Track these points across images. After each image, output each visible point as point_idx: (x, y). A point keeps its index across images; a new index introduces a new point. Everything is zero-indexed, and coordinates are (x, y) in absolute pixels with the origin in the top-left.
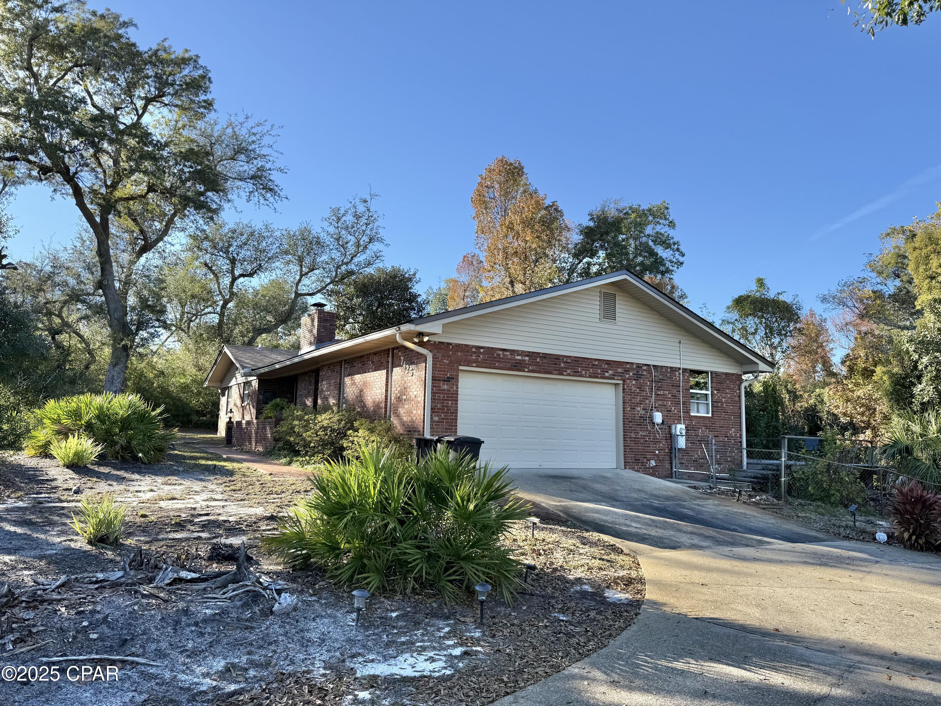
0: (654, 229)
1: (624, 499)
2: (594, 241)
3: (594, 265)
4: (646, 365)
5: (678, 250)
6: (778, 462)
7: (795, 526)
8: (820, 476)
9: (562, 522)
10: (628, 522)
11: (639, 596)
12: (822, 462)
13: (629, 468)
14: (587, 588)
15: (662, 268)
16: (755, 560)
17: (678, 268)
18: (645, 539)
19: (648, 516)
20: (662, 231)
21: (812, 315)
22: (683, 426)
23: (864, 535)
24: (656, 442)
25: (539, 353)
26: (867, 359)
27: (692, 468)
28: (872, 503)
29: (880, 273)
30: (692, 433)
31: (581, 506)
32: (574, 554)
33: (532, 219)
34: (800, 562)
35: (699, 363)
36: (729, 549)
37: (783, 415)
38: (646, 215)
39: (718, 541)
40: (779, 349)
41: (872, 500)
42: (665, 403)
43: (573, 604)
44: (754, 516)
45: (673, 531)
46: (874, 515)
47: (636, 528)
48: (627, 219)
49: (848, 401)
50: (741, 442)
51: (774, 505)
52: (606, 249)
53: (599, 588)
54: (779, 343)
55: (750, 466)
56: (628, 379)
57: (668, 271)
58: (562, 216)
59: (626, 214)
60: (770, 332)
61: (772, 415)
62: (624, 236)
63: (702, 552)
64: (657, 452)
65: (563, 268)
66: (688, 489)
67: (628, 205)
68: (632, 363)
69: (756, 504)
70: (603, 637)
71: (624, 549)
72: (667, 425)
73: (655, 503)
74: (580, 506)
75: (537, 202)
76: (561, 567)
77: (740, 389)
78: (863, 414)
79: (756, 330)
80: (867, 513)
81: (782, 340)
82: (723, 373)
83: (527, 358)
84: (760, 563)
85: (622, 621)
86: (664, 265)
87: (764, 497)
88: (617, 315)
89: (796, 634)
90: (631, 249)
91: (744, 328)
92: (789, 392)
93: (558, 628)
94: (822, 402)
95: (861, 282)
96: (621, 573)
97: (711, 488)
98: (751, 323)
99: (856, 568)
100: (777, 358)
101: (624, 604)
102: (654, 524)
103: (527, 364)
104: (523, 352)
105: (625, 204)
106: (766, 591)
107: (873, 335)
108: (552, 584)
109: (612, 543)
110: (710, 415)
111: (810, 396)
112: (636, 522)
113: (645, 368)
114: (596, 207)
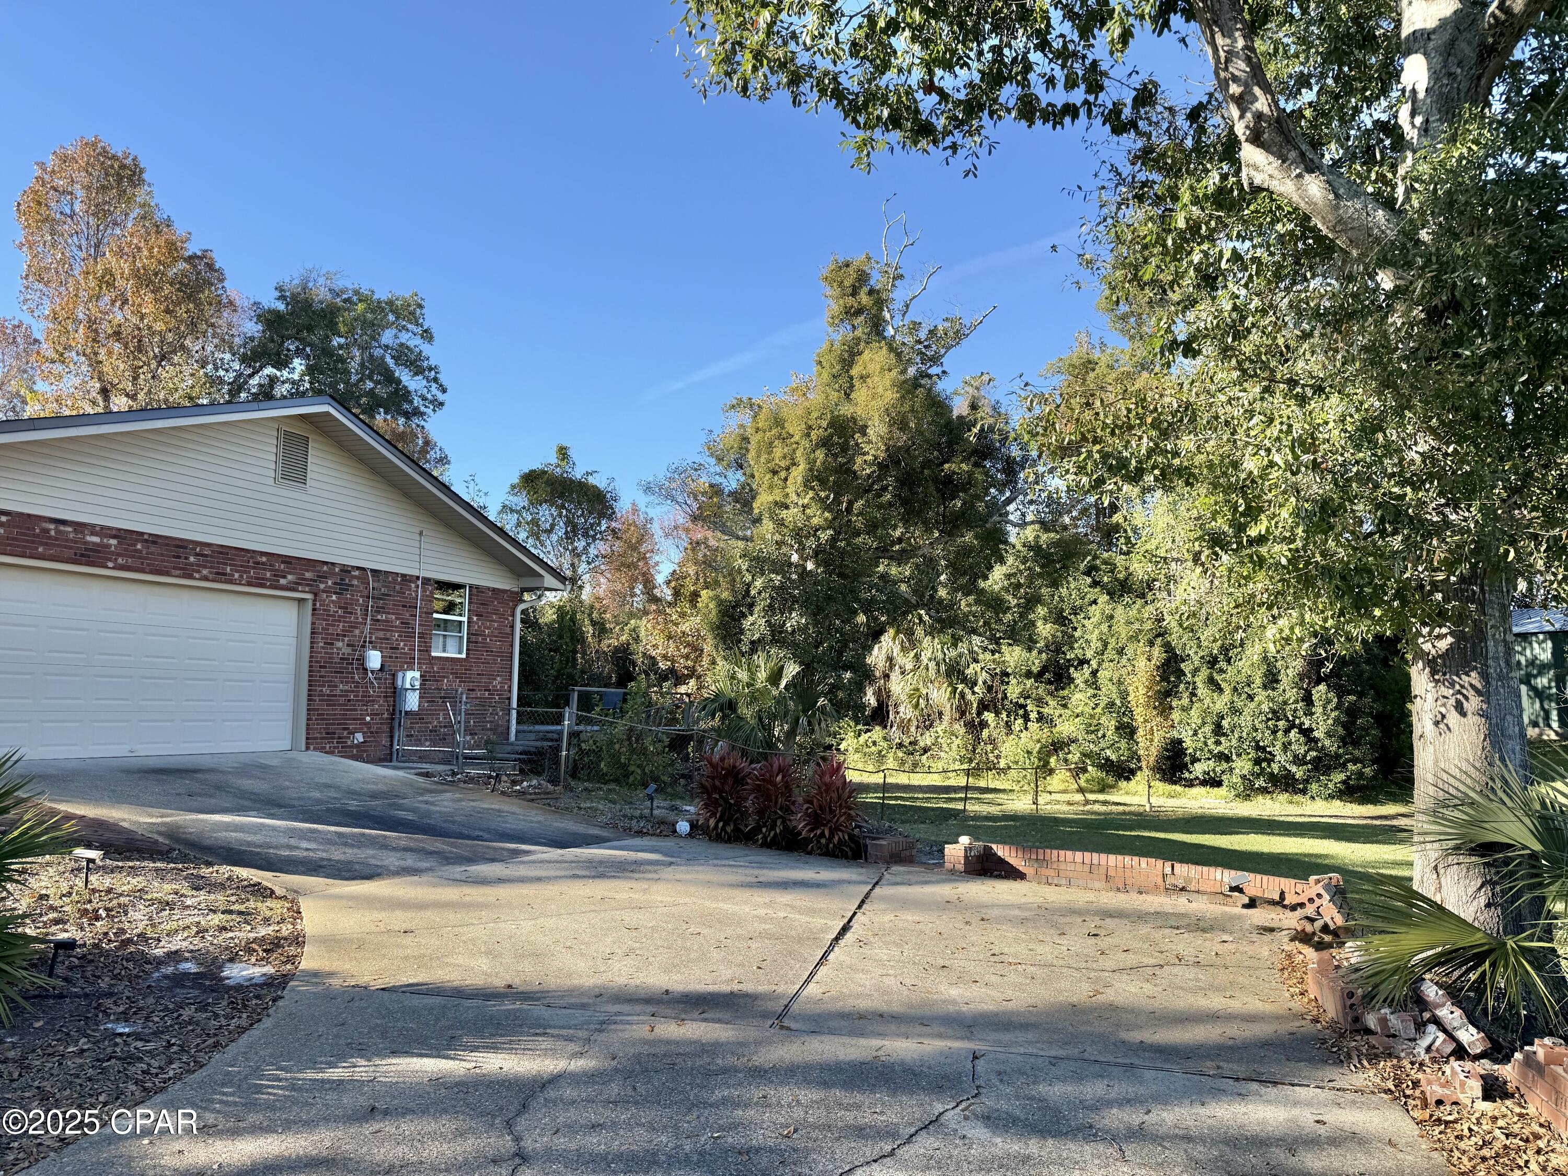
0: (396, 337)
1: (296, 803)
2: (284, 338)
3: (283, 382)
4: (358, 568)
5: (436, 380)
6: (559, 727)
7: (571, 823)
8: (617, 746)
9: (161, 853)
10: (293, 842)
11: (289, 967)
12: (621, 726)
13: (315, 749)
14: (190, 967)
15: (406, 406)
16: (501, 881)
17: (434, 410)
18: (321, 867)
19: (333, 828)
20: (411, 344)
21: (635, 510)
22: (417, 674)
23: (662, 827)
24: (367, 700)
25: (142, 534)
26: (697, 579)
27: (427, 743)
28: (682, 781)
29: (720, 460)
30: (432, 685)
31: (206, 821)
32: (172, 909)
33: (156, 274)
34: (566, 877)
35: (451, 571)
36: (464, 868)
37: (583, 658)
38: (383, 310)
39: (447, 858)
40: (584, 558)
41: (683, 776)
42: (388, 634)
43: (151, 1000)
44: (513, 813)
45: (374, 849)
46: (682, 798)
47: (307, 850)
48: (348, 310)
49: (669, 637)
50: (509, 699)
51: (548, 793)
52: (308, 357)
53: (213, 963)
54: (585, 548)
55: (521, 735)
56: (324, 591)
57: (417, 413)
58: (222, 281)
59: (345, 301)
60: (573, 531)
61: (568, 658)
62: (342, 340)
63: (416, 878)
64: (368, 719)
65: (221, 380)
66: (414, 777)
67: (351, 287)
68: (333, 564)
69: (522, 794)
70: (201, 1051)
71: (276, 889)
72: (388, 671)
73: (352, 805)
74: (202, 820)
75: (172, 246)
76: (138, 936)
77: (513, 615)
78: (687, 657)
79: (553, 526)
80: (674, 796)
81: (588, 544)
82: (488, 588)
83: (113, 542)
84: (507, 885)
85: (244, 1015)
86: (411, 402)
87: (534, 782)
88: (310, 475)
89: (537, 988)
90: (354, 365)
91: (535, 522)
92: (594, 623)
93: (109, 1050)
94: (637, 640)
95: (696, 470)
96: (263, 931)
97: (454, 774)
98: (546, 513)
99: (641, 875)
100: (580, 571)
101: (256, 985)
102: (343, 840)
103: (112, 553)
104: (103, 527)
105: (348, 282)
106: (507, 927)
107: (707, 547)
108: (112, 971)
109: (256, 880)
110: (464, 656)
111: (622, 629)
112: (309, 840)
113: (357, 573)
114: (292, 279)
